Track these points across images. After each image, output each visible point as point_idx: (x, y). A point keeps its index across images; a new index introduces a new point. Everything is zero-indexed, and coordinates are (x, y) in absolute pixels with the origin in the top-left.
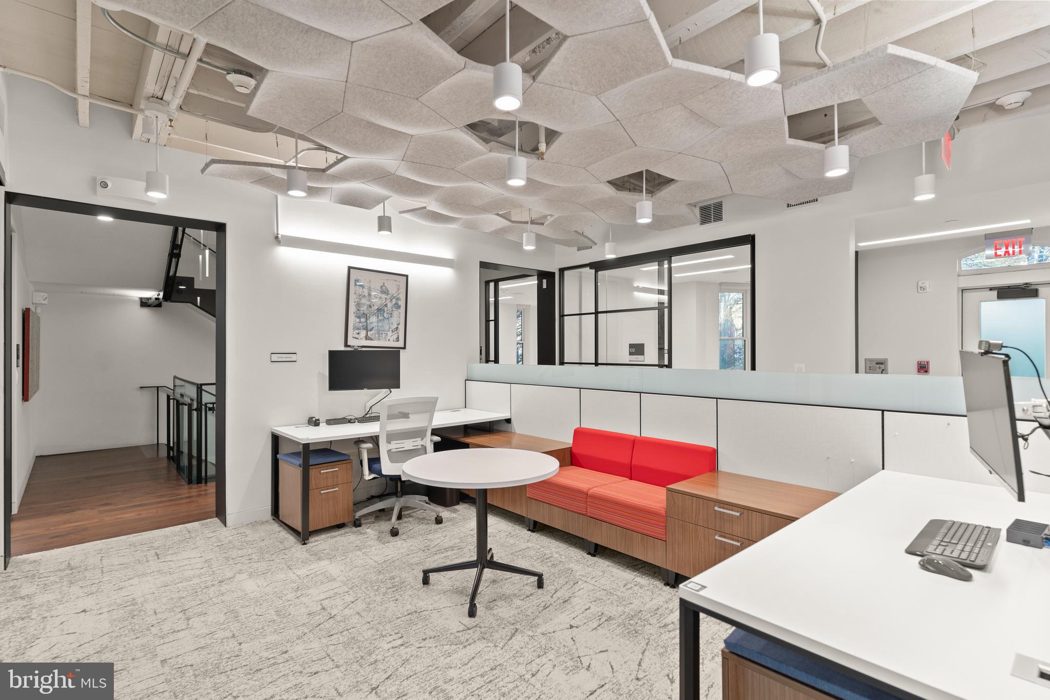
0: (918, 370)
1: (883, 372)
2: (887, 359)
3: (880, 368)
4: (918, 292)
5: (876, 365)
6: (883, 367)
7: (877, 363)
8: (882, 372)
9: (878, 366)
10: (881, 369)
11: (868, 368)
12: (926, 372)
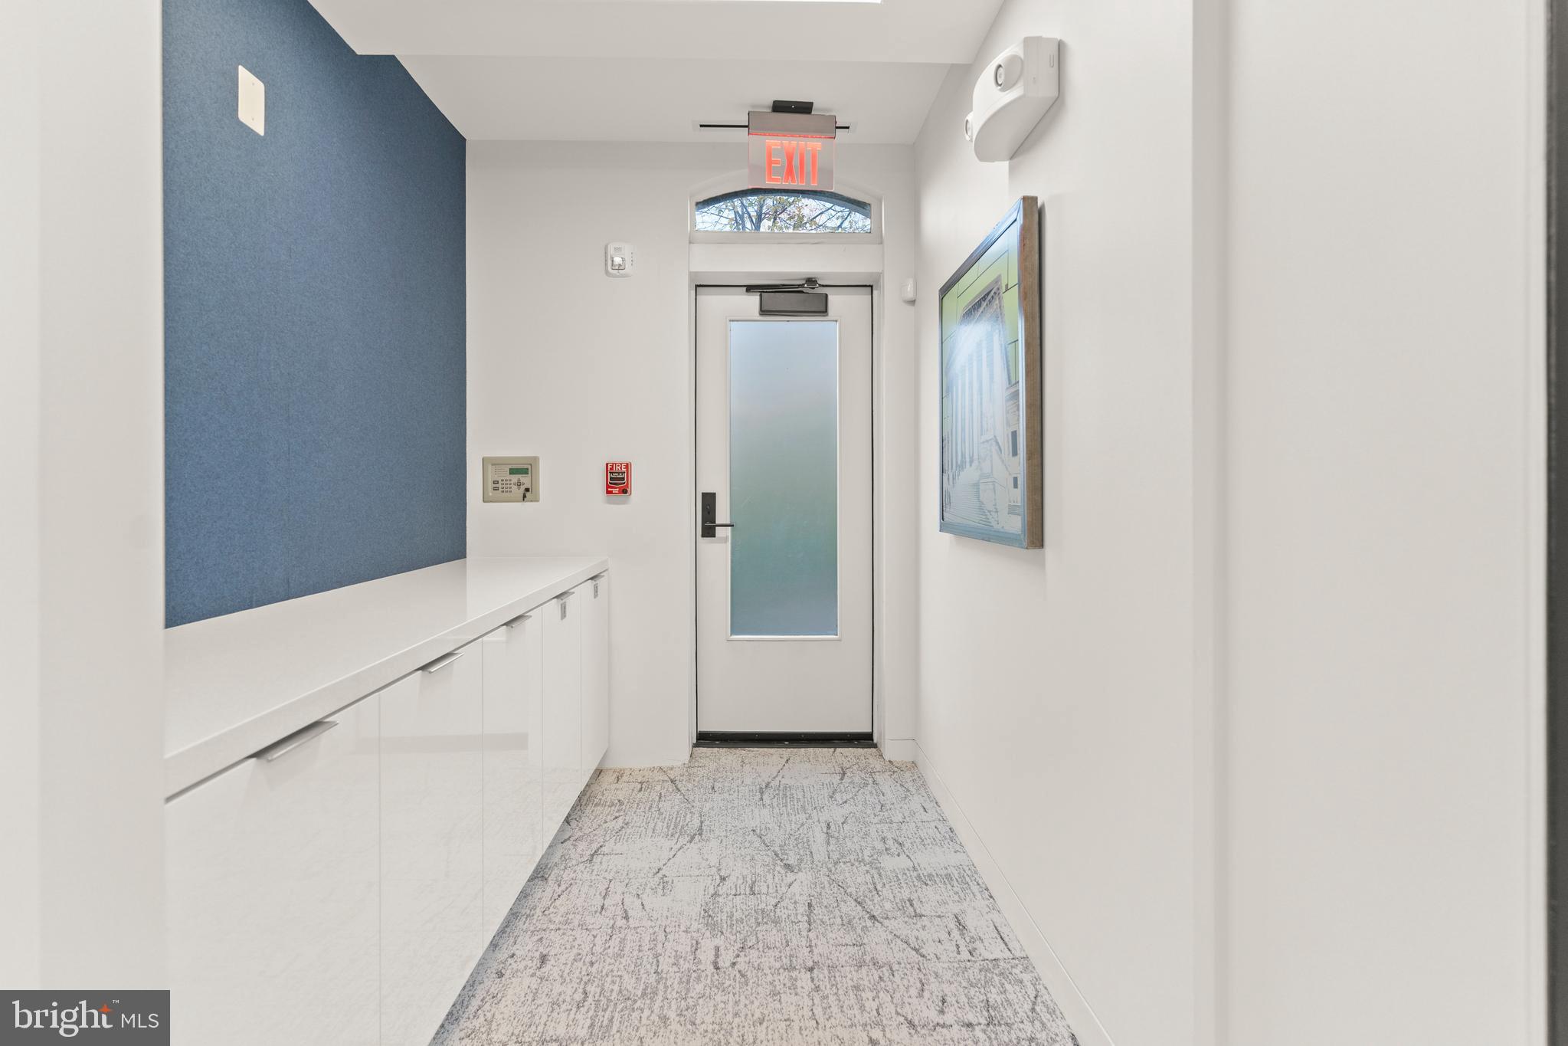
0: (608, 487)
1: (528, 494)
2: (536, 459)
3: (519, 484)
4: (607, 272)
5: (509, 477)
6: (526, 480)
7: (512, 472)
8: (525, 496)
9: (515, 478)
10: (523, 488)
11: (490, 485)
12: (624, 491)
